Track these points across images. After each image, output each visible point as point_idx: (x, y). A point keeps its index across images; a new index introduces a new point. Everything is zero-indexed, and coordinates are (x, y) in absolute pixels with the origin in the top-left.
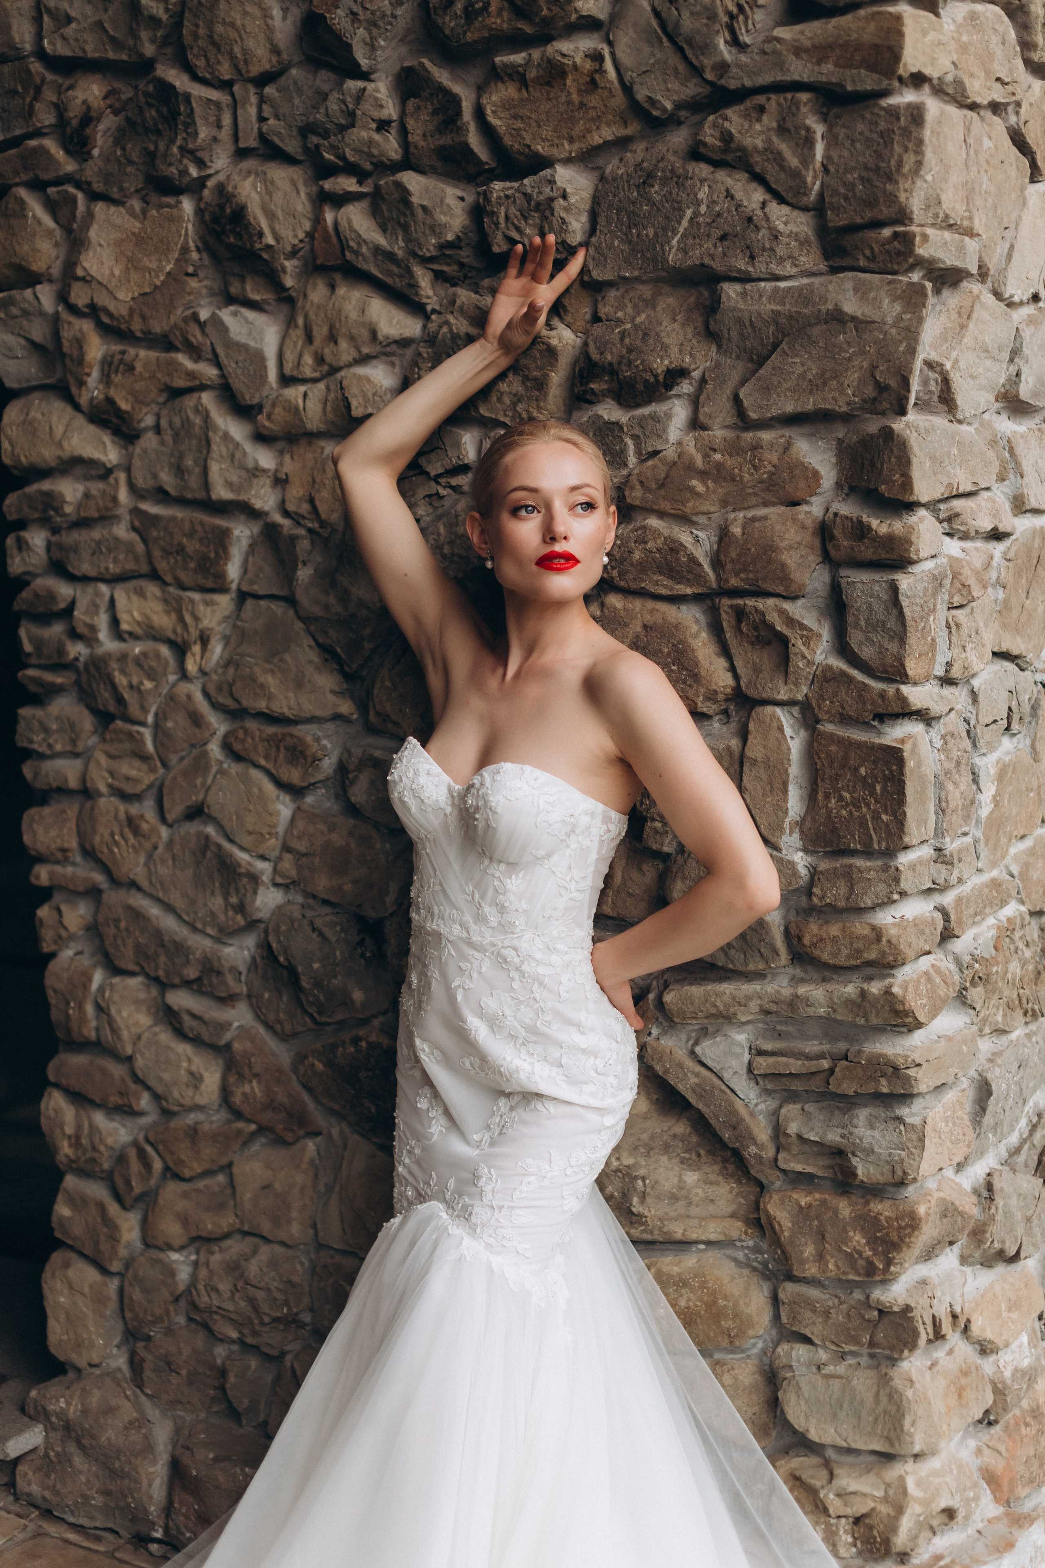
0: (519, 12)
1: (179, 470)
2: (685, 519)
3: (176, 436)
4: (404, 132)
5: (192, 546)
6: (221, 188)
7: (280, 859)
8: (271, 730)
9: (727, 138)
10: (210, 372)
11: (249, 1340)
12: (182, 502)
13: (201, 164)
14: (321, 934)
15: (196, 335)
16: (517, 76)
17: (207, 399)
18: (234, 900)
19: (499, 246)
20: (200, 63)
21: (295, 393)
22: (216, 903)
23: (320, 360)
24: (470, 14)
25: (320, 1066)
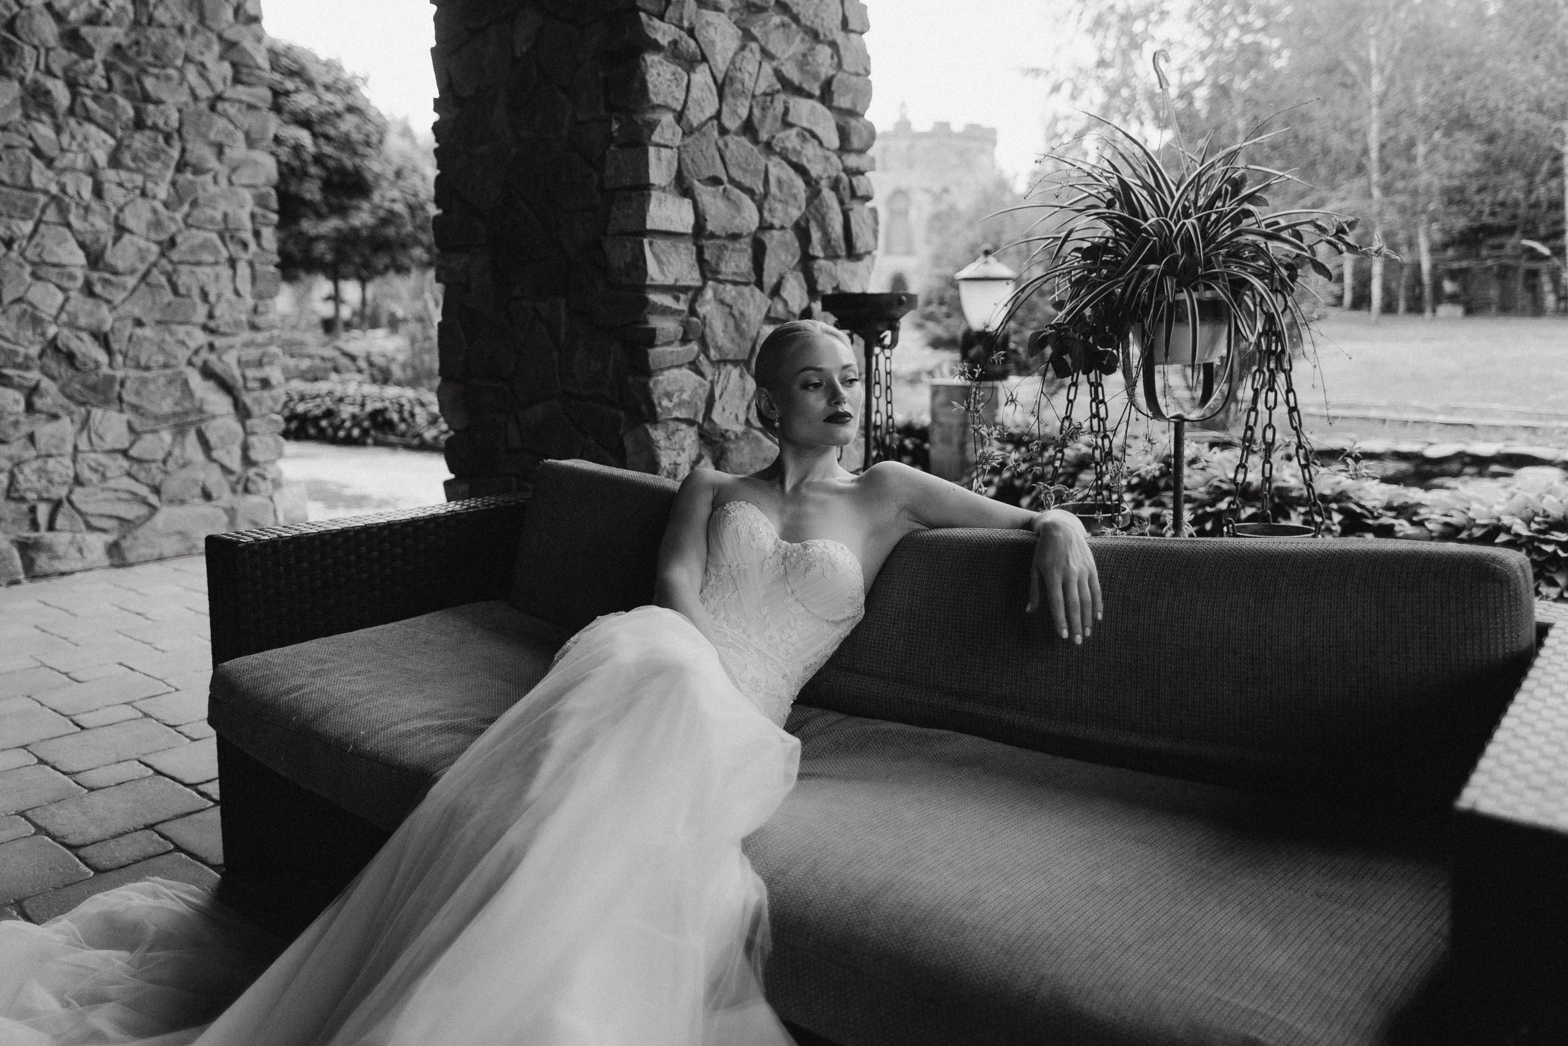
0: (156, 57)
1: (12, 175)
2: (215, 208)
3: (11, 163)
4: (109, 81)
5: (20, 203)
6: (36, 82)
7: (59, 313)
8: (57, 270)
9: (225, 111)
10: (30, 144)
11: (45, 495)
12: (14, 186)
13: (25, 70)
14: (81, 340)
15: (22, 129)
16: (157, 77)
17: (27, 152)
18: (39, 331)
19: (149, 123)
20: (25, 38)
21: (70, 156)
22: (29, 334)
23: (80, 145)
24: (139, 53)
25: (78, 387)
